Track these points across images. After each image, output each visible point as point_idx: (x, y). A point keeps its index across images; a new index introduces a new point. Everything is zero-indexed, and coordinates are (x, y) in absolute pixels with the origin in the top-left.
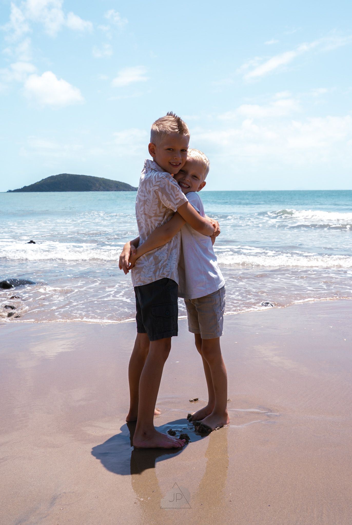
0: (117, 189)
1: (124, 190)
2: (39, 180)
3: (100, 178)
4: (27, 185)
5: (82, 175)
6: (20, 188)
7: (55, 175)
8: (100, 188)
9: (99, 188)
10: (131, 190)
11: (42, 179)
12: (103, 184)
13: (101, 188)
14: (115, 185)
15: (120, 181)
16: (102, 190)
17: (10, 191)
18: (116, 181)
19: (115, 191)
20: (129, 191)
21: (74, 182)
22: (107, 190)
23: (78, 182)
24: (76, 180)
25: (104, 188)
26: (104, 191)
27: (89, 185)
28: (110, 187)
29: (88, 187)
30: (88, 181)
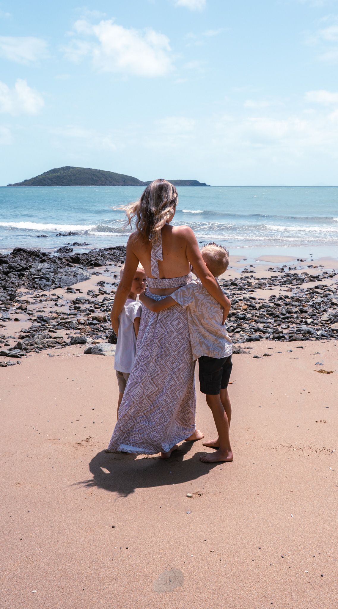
0: (124, 183)
1: (132, 185)
2: (41, 173)
3: (106, 171)
4: (28, 179)
5: (86, 168)
6: (21, 182)
7: (57, 168)
8: (106, 183)
9: (105, 182)
10: (139, 185)
11: (43, 172)
12: (109, 179)
13: (108, 182)
14: (122, 179)
15: (127, 175)
16: (108, 185)
17: (10, 185)
18: (124, 175)
19: (123, 185)
20: (137, 185)
21: (78, 175)
22: (114, 185)
23: (82, 176)
24: (80, 173)
25: (110, 182)
26: (110, 185)
27: (95, 178)
28: (117, 182)
29: (93, 181)
30: (94, 175)
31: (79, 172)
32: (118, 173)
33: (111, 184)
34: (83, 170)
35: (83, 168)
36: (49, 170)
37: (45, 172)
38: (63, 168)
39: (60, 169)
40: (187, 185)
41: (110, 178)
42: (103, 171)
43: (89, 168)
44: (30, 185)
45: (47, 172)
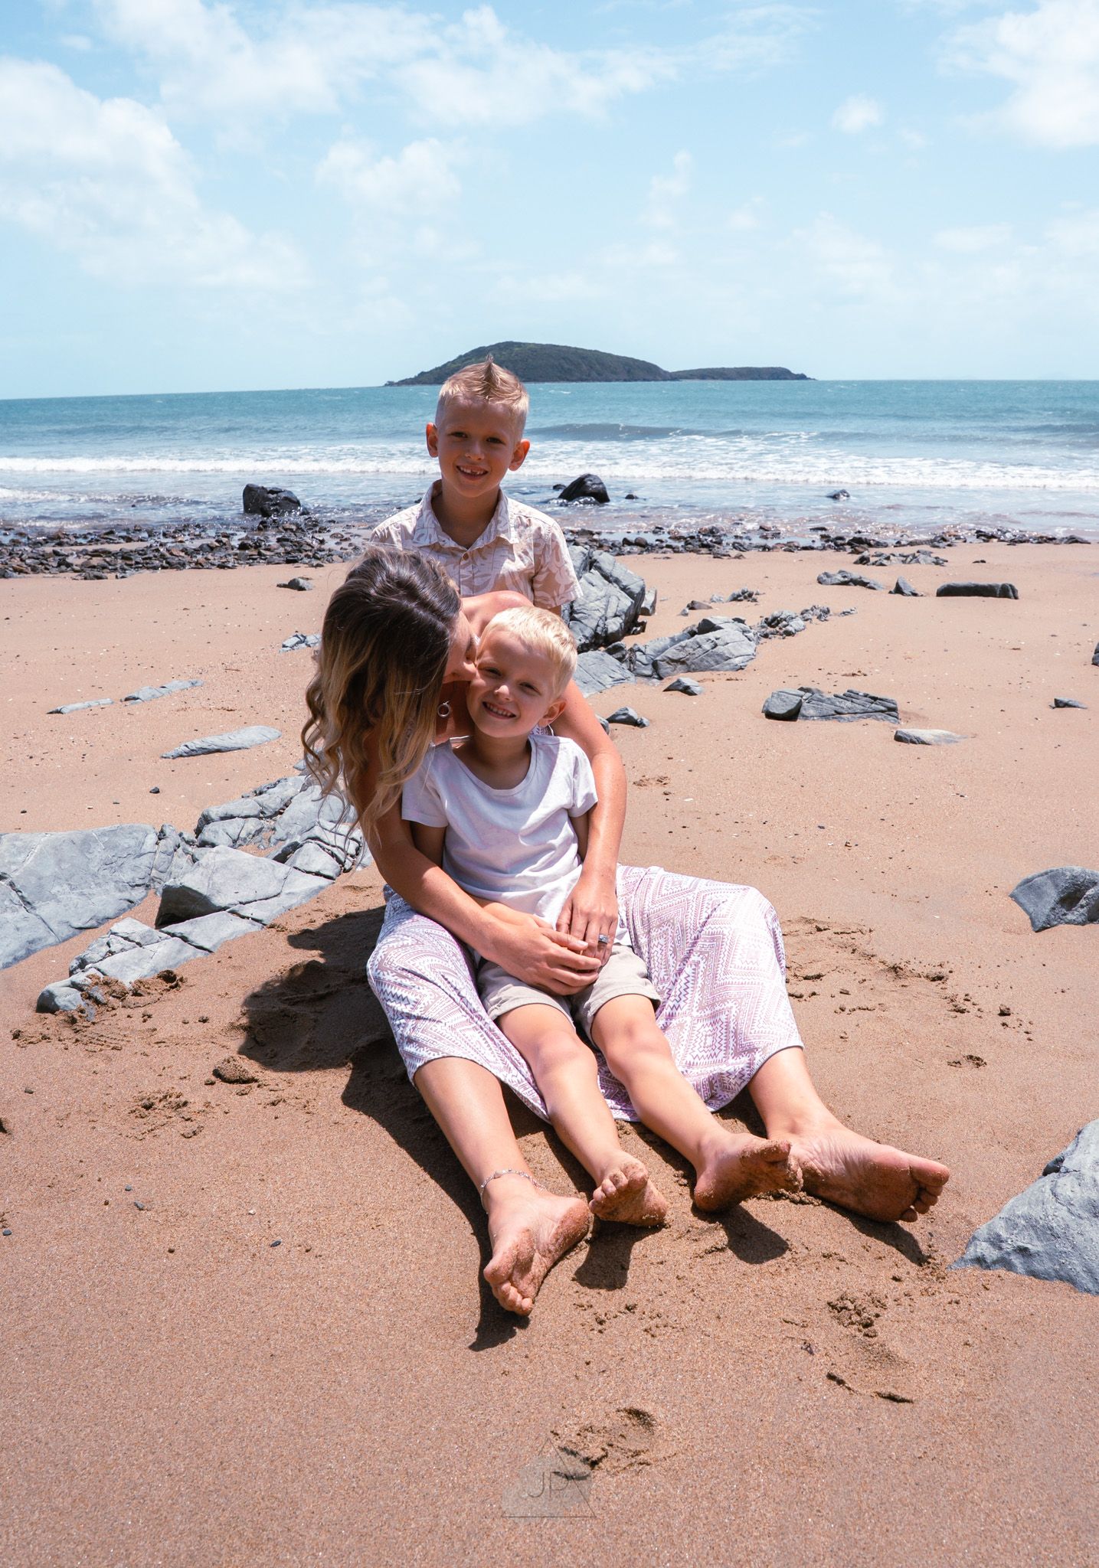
0: (628, 375)
1: (644, 380)
3: (592, 351)
4: (427, 369)
5: (548, 345)
6: (413, 377)
7: (487, 345)
8: (589, 375)
9: (587, 374)
10: (660, 379)
12: (598, 366)
13: (594, 374)
14: (626, 368)
15: (636, 357)
16: (594, 380)
17: (391, 384)
18: (627, 358)
19: (625, 380)
20: (656, 380)
21: (529, 360)
22: (608, 380)
23: (539, 361)
24: (534, 355)
25: (599, 374)
26: (600, 381)
27: (566, 366)
28: (613, 373)
29: (563, 372)
30: (564, 358)
31: (531, 354)
32: (615, 353)
33: (600, 378)
34: (543, 349)
35: (542, 345)
36: (470, 350)
38: (498, 345)
39: (491, 347)
40: (765, 379)
41: (600, 364)
42: (584, 350)
43: (554, 343)
44: (431, 384)
45: (466, 355)
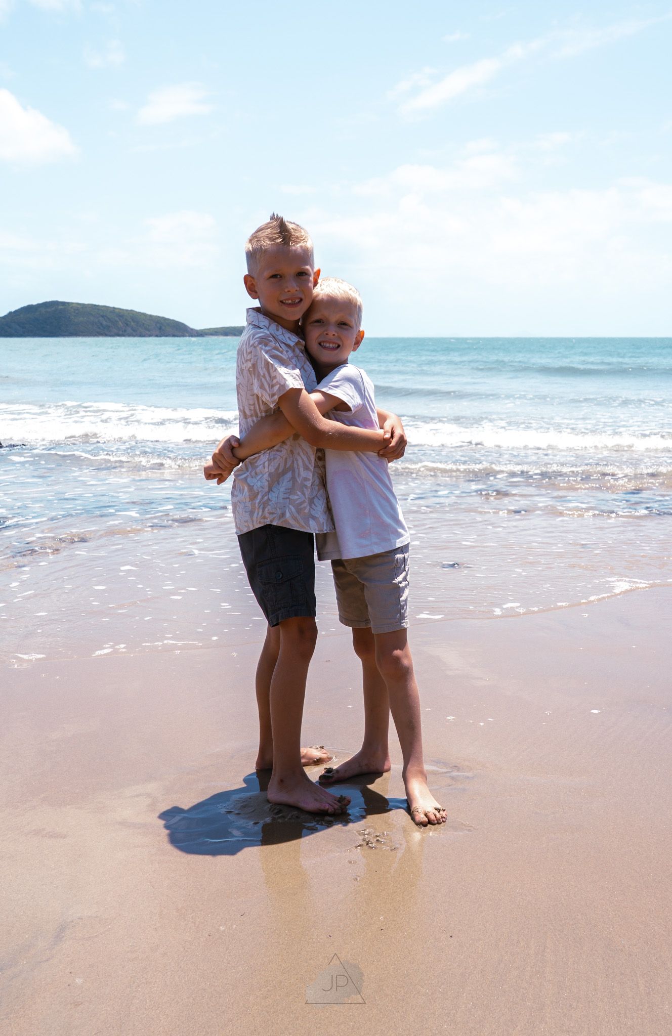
0: (160, 332)
1: (174, 336)
3: (127, 310)
5: (88, 304)
7: (35, 303)
8: (125, 331)
9: (123, 330)
10: (187, 335)
11: (8, 312)
12: (132, 324)
13: (129, 330)
14: (156, 325)
15: (167, 316)
16: (130, 335)
18: (159, 317)
19: (157, 336)
20: (183, 336)
21: (73, 317)
22: (141, 335)
23: (81, 319)
24: (77, 313)
25: (134, 331)
26: (134, 336)
27: (105, 323)
28: (146, 329)
29: (102, 328)
30: (103, 316)
31: (74, 312)
32: (149, 312)
33: (134, 333)
34: (82, 308)
35: (83, 304)
36: (19, 308)
37: (10, 311)
38: (45, 304)
39: (39, 305)
41: (134, 322)
42: (120, 309)
43: (94, 303)
